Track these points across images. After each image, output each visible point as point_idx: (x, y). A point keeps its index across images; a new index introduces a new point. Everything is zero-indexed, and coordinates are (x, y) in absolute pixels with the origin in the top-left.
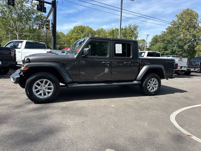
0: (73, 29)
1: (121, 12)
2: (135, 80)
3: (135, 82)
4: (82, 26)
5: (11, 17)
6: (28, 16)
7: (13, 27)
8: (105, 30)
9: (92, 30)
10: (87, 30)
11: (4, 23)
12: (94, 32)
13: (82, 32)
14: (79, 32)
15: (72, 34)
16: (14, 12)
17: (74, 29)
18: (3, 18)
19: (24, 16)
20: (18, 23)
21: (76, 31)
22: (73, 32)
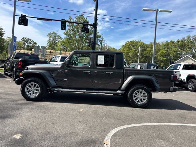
0: (124, 45)
1: (156, 25)
2: (119, 89)
3: (119, 92)
4: (133, 41)
5: (75, 38)
6: (87, 37)
7: (75, 46)
8: (158, 43)
9: (144, 43)
10: (139, 44)
11: (70, 43)
12: (147, 45)
13: (134, 46)
14: (130, 46)
15: (123, 49)
16: (77, 34)
17: (126, 44)
18: (69, 40)
19: (85, 36)
20: (80, 43)
21: (127, 46)
22: (124, 47)
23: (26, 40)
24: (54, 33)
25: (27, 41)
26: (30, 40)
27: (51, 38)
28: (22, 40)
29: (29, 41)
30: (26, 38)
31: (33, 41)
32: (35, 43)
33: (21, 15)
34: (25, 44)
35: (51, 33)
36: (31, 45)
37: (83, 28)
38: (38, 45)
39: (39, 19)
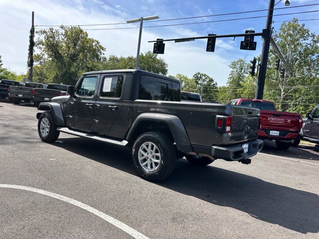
7: (277, 79)
23: (199, 76)
24: (242, 61)
25: (201, 77)
26: (205, 75)
27: (235, 70)
28: (194, 76)
29: (203, 78)
30: (199, 74)
31: (208, 77)
32: (211, 80)
33: (158, 39)
34: (197, 83)
35: (236, 61)
36: (205, 83)
37: (244, 42)
38: (215, 83)
39: (177, 41)
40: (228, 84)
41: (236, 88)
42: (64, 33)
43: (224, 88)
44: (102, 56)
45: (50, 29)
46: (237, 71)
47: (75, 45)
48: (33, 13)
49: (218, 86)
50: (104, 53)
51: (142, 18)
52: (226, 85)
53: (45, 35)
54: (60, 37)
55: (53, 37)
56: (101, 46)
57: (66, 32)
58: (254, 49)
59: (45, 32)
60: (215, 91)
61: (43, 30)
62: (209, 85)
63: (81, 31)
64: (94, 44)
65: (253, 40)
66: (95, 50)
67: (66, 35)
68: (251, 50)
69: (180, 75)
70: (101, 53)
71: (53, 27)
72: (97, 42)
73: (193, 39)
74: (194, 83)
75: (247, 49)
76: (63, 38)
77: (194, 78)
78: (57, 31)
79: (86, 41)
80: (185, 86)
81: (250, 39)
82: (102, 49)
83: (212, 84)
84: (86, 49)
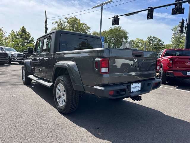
23: (151, 38)
25: (152, 39)
26: (155, 38)
27: (176, 32)
30: (151, 37)
31: (157, 38)
32: (160, 41)
34: (150, 43)
36: (155, 42)
37: (174, 9)
38: (162, 42)
39: (127, 15)
40: (172, 42)
41: (177, 45)
42: (67, 22)
43: (169, 45)
44: (89, 32)
45: (60, 20)
46: (177, 33)
47: (73, 27)
48: (46, 11)
49: (165, 44)
50: (90, 30)
51: (102, 3)
52: (171, 43)
53: (57, 24)
54: (65, 24)
55: (61, 25)
56: (88, 27)
57: (68, 21)
58: (183, 13)
59: (57, 22)
60: (163, 48)
61: (56, 21)
62: (158, 44)
63: (76, 19)
64: (84, 26)
65: (182, 6)
66: (84, 30)
67: (68, 22)
68: (180, 14)
69: (138, 39)
70: (88, 31)
71: (61, 19)
72: (86, 24)
73: (138, 12)
74: (147, 43)
75: (177, 14)
76: (67, 24)
77: (147, 40)
78: (63, 21)
79: (79, 24)
80: (142, 46)
81: (179, 6)
82: (89, 29)
83: (160, 43)
84: (79, 29)
